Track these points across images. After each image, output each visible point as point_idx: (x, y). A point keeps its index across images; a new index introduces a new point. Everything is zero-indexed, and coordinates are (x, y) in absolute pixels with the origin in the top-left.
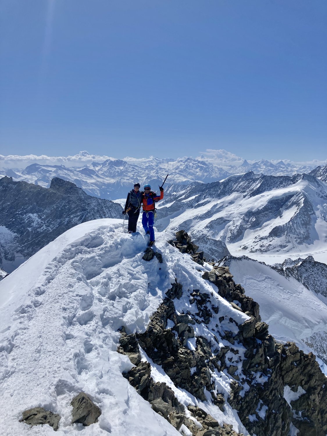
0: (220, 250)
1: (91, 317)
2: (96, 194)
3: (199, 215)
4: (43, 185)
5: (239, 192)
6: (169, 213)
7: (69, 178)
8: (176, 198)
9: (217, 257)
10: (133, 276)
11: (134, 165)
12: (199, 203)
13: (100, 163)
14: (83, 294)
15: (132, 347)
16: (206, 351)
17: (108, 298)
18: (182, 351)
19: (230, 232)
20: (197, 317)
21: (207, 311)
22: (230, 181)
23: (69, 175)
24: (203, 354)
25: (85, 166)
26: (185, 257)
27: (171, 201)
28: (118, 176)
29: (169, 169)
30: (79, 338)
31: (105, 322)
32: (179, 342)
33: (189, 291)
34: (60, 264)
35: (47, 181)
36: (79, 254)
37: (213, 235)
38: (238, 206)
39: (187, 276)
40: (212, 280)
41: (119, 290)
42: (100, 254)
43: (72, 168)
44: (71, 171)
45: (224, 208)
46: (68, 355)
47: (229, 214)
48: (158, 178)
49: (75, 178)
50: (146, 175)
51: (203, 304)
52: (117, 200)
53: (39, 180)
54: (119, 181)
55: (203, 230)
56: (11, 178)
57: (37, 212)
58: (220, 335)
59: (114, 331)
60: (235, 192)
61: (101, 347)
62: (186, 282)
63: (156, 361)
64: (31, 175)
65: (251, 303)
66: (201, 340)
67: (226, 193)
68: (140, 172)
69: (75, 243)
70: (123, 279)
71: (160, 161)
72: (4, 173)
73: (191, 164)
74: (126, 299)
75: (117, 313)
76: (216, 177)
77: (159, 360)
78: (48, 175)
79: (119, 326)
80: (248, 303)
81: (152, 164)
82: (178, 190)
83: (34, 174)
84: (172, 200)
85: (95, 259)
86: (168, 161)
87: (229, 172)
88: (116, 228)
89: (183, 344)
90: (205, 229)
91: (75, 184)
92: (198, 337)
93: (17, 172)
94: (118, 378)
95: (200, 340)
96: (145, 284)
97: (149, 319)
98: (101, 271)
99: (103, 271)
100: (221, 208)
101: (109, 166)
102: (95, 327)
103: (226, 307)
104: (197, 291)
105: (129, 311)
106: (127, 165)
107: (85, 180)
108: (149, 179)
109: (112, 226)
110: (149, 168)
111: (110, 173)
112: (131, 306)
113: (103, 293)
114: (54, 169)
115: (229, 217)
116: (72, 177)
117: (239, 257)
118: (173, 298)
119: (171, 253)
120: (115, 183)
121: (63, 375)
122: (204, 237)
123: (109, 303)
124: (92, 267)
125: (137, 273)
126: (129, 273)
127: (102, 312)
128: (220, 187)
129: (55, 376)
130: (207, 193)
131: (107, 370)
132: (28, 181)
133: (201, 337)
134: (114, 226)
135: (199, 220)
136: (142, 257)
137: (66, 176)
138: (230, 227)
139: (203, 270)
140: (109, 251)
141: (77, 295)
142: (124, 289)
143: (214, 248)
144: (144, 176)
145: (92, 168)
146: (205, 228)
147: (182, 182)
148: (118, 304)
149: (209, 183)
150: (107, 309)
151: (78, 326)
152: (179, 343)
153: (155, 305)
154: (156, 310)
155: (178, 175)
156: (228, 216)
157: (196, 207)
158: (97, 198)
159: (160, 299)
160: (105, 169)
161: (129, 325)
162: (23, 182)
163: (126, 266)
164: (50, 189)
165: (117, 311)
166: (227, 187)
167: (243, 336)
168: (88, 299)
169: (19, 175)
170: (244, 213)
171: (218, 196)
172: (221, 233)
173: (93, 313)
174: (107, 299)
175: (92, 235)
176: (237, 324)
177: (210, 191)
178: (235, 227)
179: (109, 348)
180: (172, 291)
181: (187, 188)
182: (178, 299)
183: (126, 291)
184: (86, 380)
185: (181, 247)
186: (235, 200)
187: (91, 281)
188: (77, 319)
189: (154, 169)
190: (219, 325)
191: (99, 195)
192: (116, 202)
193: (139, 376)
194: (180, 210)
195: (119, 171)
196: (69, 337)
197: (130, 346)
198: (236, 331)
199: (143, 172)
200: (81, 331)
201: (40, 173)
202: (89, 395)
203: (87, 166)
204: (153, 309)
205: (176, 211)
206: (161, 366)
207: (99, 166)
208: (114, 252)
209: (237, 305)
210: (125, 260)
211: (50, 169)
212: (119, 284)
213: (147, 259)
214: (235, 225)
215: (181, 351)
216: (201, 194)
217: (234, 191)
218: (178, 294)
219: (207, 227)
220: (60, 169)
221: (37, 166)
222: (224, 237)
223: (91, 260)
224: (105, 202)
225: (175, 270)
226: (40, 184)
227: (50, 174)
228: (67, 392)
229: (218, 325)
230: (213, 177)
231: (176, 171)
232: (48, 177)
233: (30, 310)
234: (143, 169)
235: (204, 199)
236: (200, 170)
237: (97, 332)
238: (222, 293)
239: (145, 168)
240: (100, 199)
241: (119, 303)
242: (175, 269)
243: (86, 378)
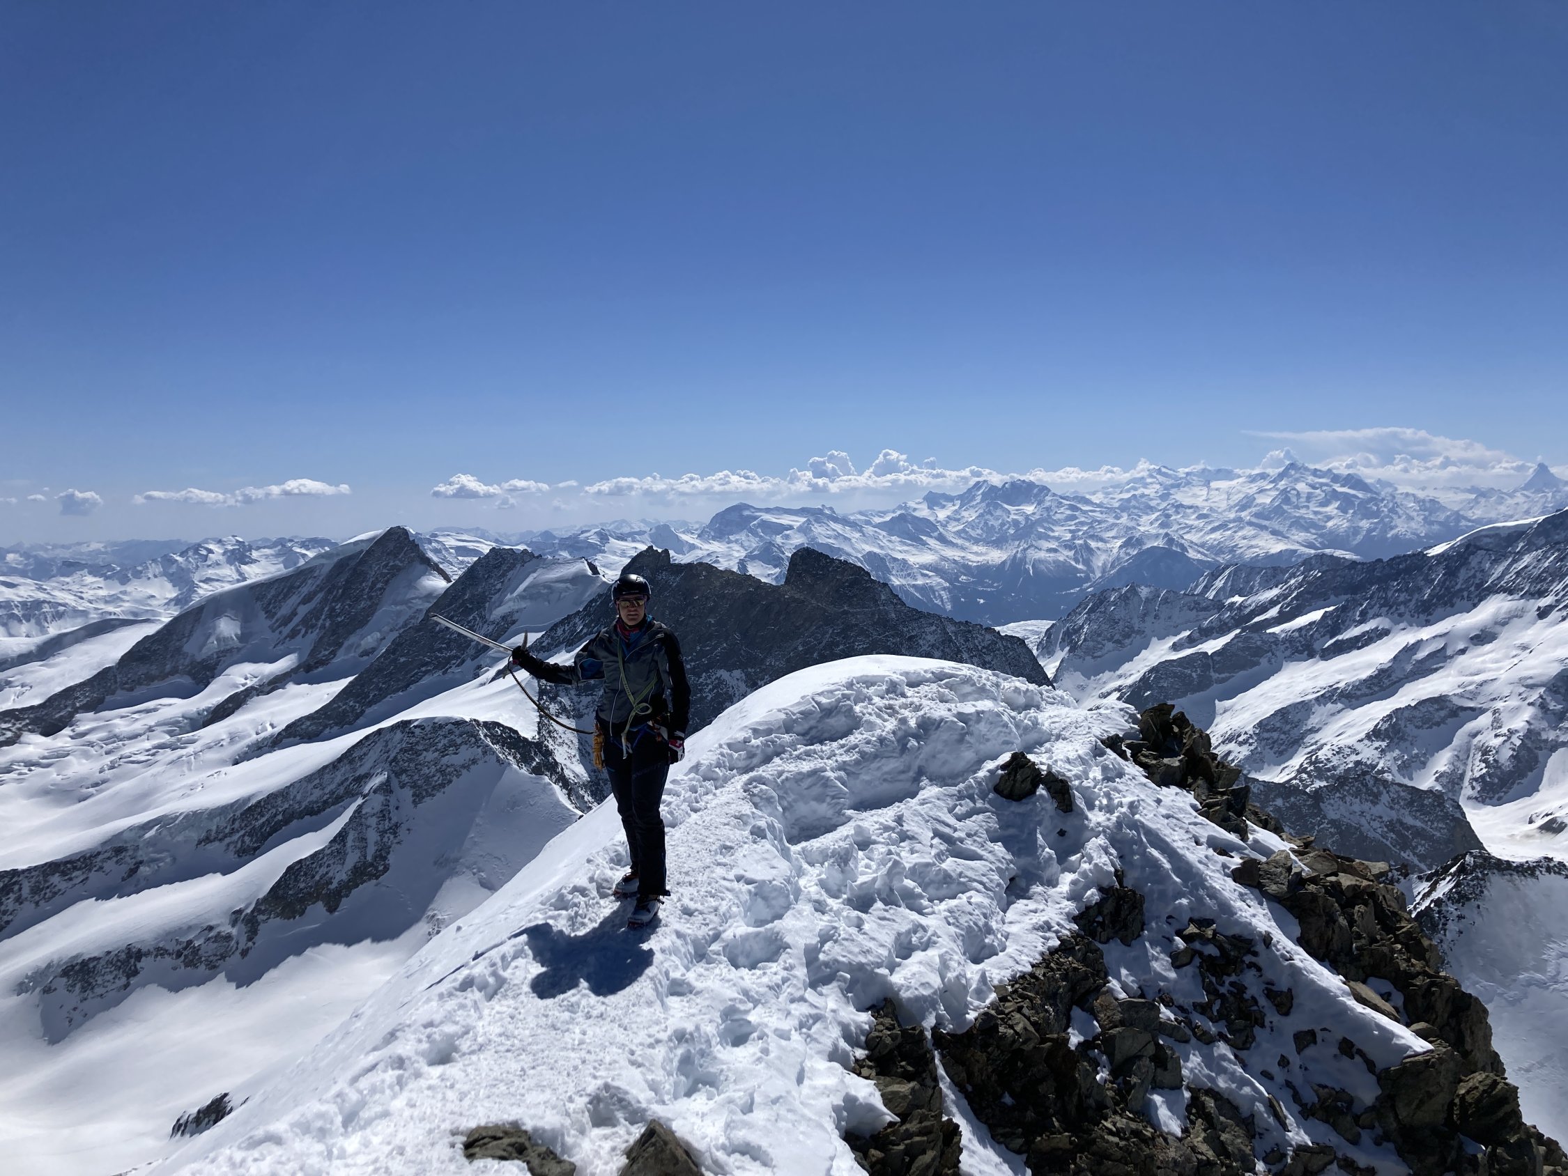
0: (1438, 830)
1: (775, 948)
2: (938, 602)
3: (1342, 685)
4: (763, 576)
5: (1516, 597)
6: (1215, 676)
7: (848, 549)
8: (1241, 618)
9: (1422, 858)
10: (954, 847)
11: (1074, 499)
12: (1340, 637)
13: (954, 494)
14: (758, 877)
15: (910, 1068)
16: (1230, 1149)
17: (849, 902)
18: (1118, 1125)
19: (1479, 756)
20: (1198, 1020)
21: (1243, 1000)
22: (1471, 549)
23: (846, 538)
24: (1211, 1154)
25: (900, 507)
26: (1166, 801)
27: (1222, 630)
28: (1019, 536)
29: (1211, 509)
30: (707, 995)
31: (821, 974)
32: (1111, 1093)
33: (1170, 920)
34: (707, 784)
35: (776, 562)
36: (777, 760)
37: (1405, 768)
38: (1514, 653)
39: (1167, 866)
40: (1272, 888)
41: (891, 881)
42: (844, 762)
43: (859, 517)
44: (854, 525)
45: (1451, 657)
46: (653, 1030)
47: (1471, 684)
48: (1171, 541)
49: (868, 548)
50: (1122, 532)
51: (1229, 975)
52: (1012, 624)
53: (751, 557)
54: (1019, 555)
55: (1359, 747)
56: (666, 552)
57: (743, 666)
58: (1296, 1098)
59: (852, 1009)
60: (1497, 592)
61: (784, 1036)
62: (1161, 887)
63: (1003, 1135)
64: (728, 543)
65: (1446, 994)
66: (1210, 1103)
67: (1457, 601)
68: (1100, 522)
69: (766, 723)
70: (912, 852)
71: (1176, 478)
72: (646, 536)
73: (1301, 487)
74: (914, 916)
75: (868, 951)
76: (1409, 536)
77: (1014, 1134)
78: (779, 540)
79: (874, 994)
80: (1434, 993)
81: (1146, 492)
82: (1252, 588)
83: (738, 537)
84: (1226, 624)
85: (823, 777)
86: (1207, 478)
87: (1469, 514)
88: (912, 685)
89: (1124, 1099)
90: (1366, 742)
91: (867, 568)
92: (1195, 1092)
93: (684, 532)
94: (808, 1126)
95: (1203, 1103)
96: (997, 877)
97: (990, 991)
98: (843, 819)
99: (849, 819)
100: (1437, 660)
101: (984, 505)
102: (778, 979)
103: (1323, 994)
104: (1203, 923)
105: (918, 956)
106: (1048, 498)
107: (899, 556)
108: (1133, 546)
109: (895, 677)
110: (1135, 507)
111: (989, 529)
112: (929, 939)
113: (835, 888)
114: (798, 521)
115: (1473, 696)
116: (857, 546)
117: (1524, 860)
118: (1103, 939)
119: (1108, 779)
120: (1004, 563)
121: (619, 1075)
122: (1365, 773)
123: (847, 917)
124: (814, 804)
125: (969, 835)
126: (937, 834)
127: (815, 940)
128: (1428, 575)
129: (598, 1074)
130: (1371, 598)
131: (773, 1096)
132: (717, 562)
133: (1213, 1093)
134: (903, 678)
135: (1340, 706)
136: (991, 786)
137: (836, 543)
138: (1479, 737)
139: (1238, 849)
140: (876, 756)
141: (739, 879)
142: (909, 883)
143: (1409, 820)
144: (1114, 538)
145: (923, 512)
146: (1368, 736)
147: (1269, 557)
148: (879, 925)
149: (1380, 560)
150: (833, 935)
151: (724, 969)
152: (1113, 1098)
153: (1025, 950)
154: (1029, 969)
155: (1248, 528)
156: (1471, 692)
157: (1327, 654)
158: (939, 618)
159: (1048, 934)
160: (970, 515)
161: (909, 999)
162: (701, 564)
163: (931, 809)
164: (787, 588)
165: (871, 945)
166: (1463, 574)
167: (1396, 1116)
168: (774, 894)
169: (691, 541)
170: (1545, 679)
171: (1423, 612)
172: (1442, 762)
173: (781, 940)
174: (842, 906)
175: (824, 700)
176: (1370, 1065)
177: (1386, 590)
178: (1501, 739)
179: (819, 1052)
180: (1100, 913)
181: (1290, 578)
182: (1126, 942)
183: (918, 890)
184: (703, 1115)
185: (1154, 762)
186: (1498, 628)
187: (804, 849)
188: (724, 948)
189: (1152, 509)
190: (1295, 1060)
191: (949, 607)
192: (1009, 633)
193: (907, 1152)
194: (1258, 663)
195: (1020, 518)
196: (679, 989)
197: (903, 1063)
198: (1367, 1093)
199: (1111, 520)
200: (729, 981)
201: (755, 534)
202: (688, 1144)
203: (906, 508)
204: (1017, 963)
205: (1243, 668)
206: (1024, 1157)
207: (950, 504)
208: (892, 760)
209: (1386, 997)
210: (930, 791)
211: (785, 520)
212: (890, 860)
213: (1011, 790)
214: (1504, 730)
215: (1114, 1125)
216: (1347, 601)
217: (1494, 590)
218: (1125, 927)
219: (1375, 734)
220: (818, 521)
221: (746, 513)
222: (1453, 780)
223: (810, 780)
224: (970, 632)
225: (1119, 841)
226: (755, 570)
227: (787, 537)
228: (622, 1120)
229: (1291, 1060)
230: (1396, 536)
231: (1243, 514)
232: (779, 548)
233: (580, 899)
234: (1110, 510)
235: (1361, 622)
236: (1344, 510)
237: (783, 997)
238: (1315, 942)
239: (1117, 505)
240: (951, 620)
241: (883, 922)
242: (1119, 837)
243: (705, 1109)
